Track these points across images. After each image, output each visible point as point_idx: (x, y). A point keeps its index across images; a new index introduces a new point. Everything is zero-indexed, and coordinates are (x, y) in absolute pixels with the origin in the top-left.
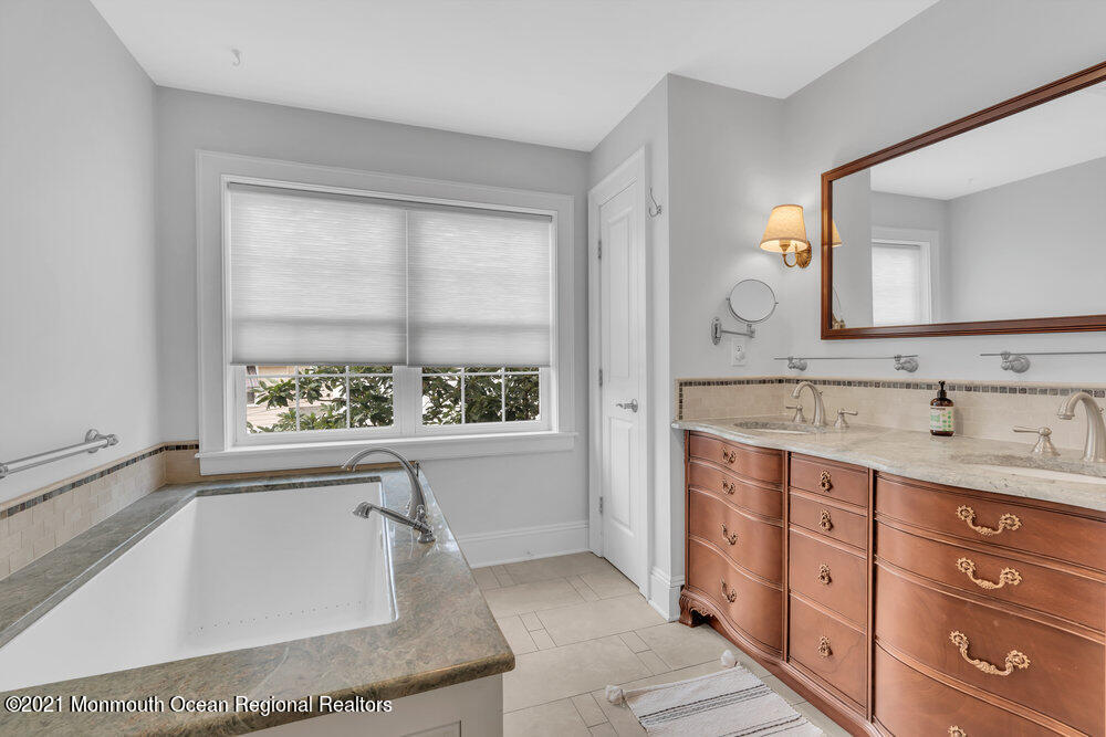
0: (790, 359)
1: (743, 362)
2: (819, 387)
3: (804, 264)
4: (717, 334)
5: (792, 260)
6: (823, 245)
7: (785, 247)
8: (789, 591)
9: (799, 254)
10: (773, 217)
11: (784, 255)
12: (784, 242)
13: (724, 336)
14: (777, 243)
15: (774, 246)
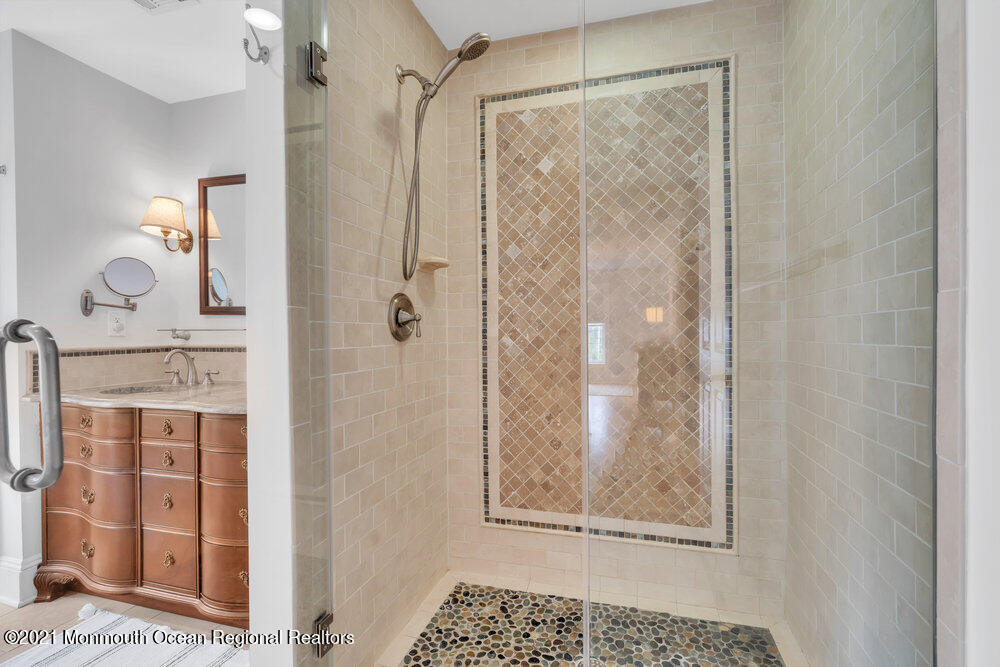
0: (174, 331)
1: (122, 333)
2: (192, 354)
3: (187, 250)
4: (88, 306)
5: (175, 246)
6: (200, 237)
7: (166, 233)
8: (142, 526)
9: (181, 241)
10: (152, 205)
11: (166, 241)
12: (166, 229)
13: (96, 307)
14: (159, 229)
15: (157, 231)
